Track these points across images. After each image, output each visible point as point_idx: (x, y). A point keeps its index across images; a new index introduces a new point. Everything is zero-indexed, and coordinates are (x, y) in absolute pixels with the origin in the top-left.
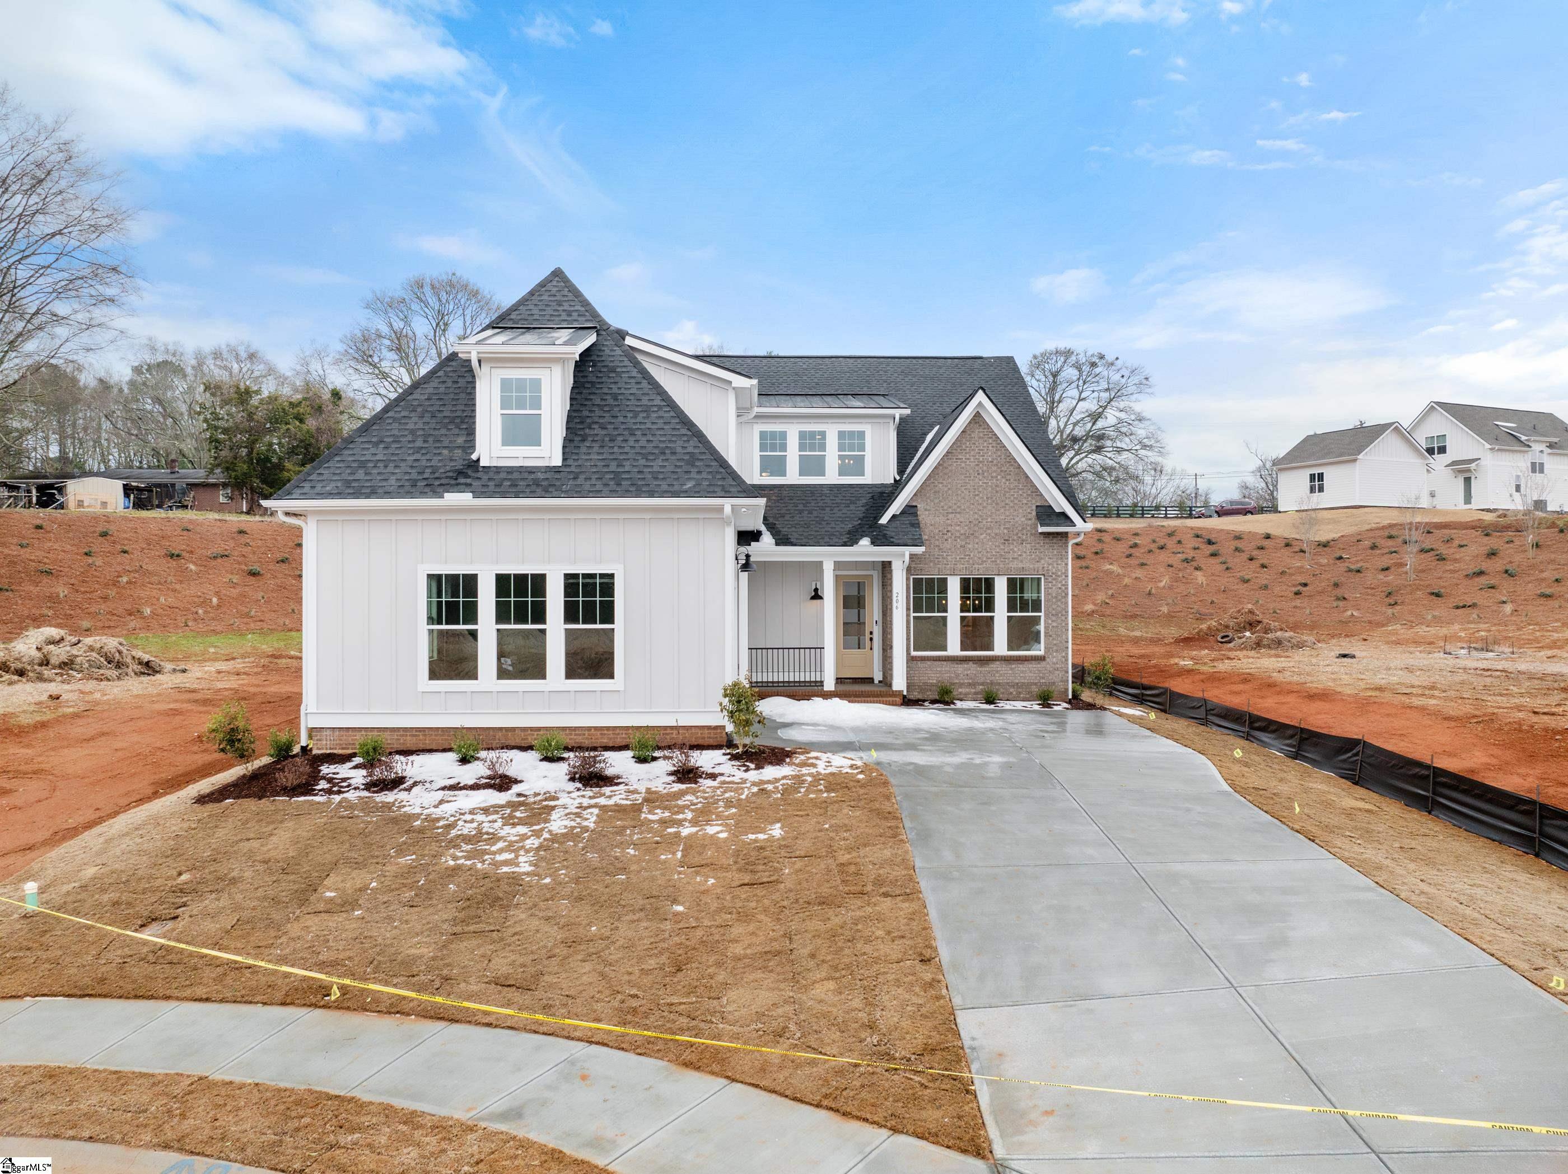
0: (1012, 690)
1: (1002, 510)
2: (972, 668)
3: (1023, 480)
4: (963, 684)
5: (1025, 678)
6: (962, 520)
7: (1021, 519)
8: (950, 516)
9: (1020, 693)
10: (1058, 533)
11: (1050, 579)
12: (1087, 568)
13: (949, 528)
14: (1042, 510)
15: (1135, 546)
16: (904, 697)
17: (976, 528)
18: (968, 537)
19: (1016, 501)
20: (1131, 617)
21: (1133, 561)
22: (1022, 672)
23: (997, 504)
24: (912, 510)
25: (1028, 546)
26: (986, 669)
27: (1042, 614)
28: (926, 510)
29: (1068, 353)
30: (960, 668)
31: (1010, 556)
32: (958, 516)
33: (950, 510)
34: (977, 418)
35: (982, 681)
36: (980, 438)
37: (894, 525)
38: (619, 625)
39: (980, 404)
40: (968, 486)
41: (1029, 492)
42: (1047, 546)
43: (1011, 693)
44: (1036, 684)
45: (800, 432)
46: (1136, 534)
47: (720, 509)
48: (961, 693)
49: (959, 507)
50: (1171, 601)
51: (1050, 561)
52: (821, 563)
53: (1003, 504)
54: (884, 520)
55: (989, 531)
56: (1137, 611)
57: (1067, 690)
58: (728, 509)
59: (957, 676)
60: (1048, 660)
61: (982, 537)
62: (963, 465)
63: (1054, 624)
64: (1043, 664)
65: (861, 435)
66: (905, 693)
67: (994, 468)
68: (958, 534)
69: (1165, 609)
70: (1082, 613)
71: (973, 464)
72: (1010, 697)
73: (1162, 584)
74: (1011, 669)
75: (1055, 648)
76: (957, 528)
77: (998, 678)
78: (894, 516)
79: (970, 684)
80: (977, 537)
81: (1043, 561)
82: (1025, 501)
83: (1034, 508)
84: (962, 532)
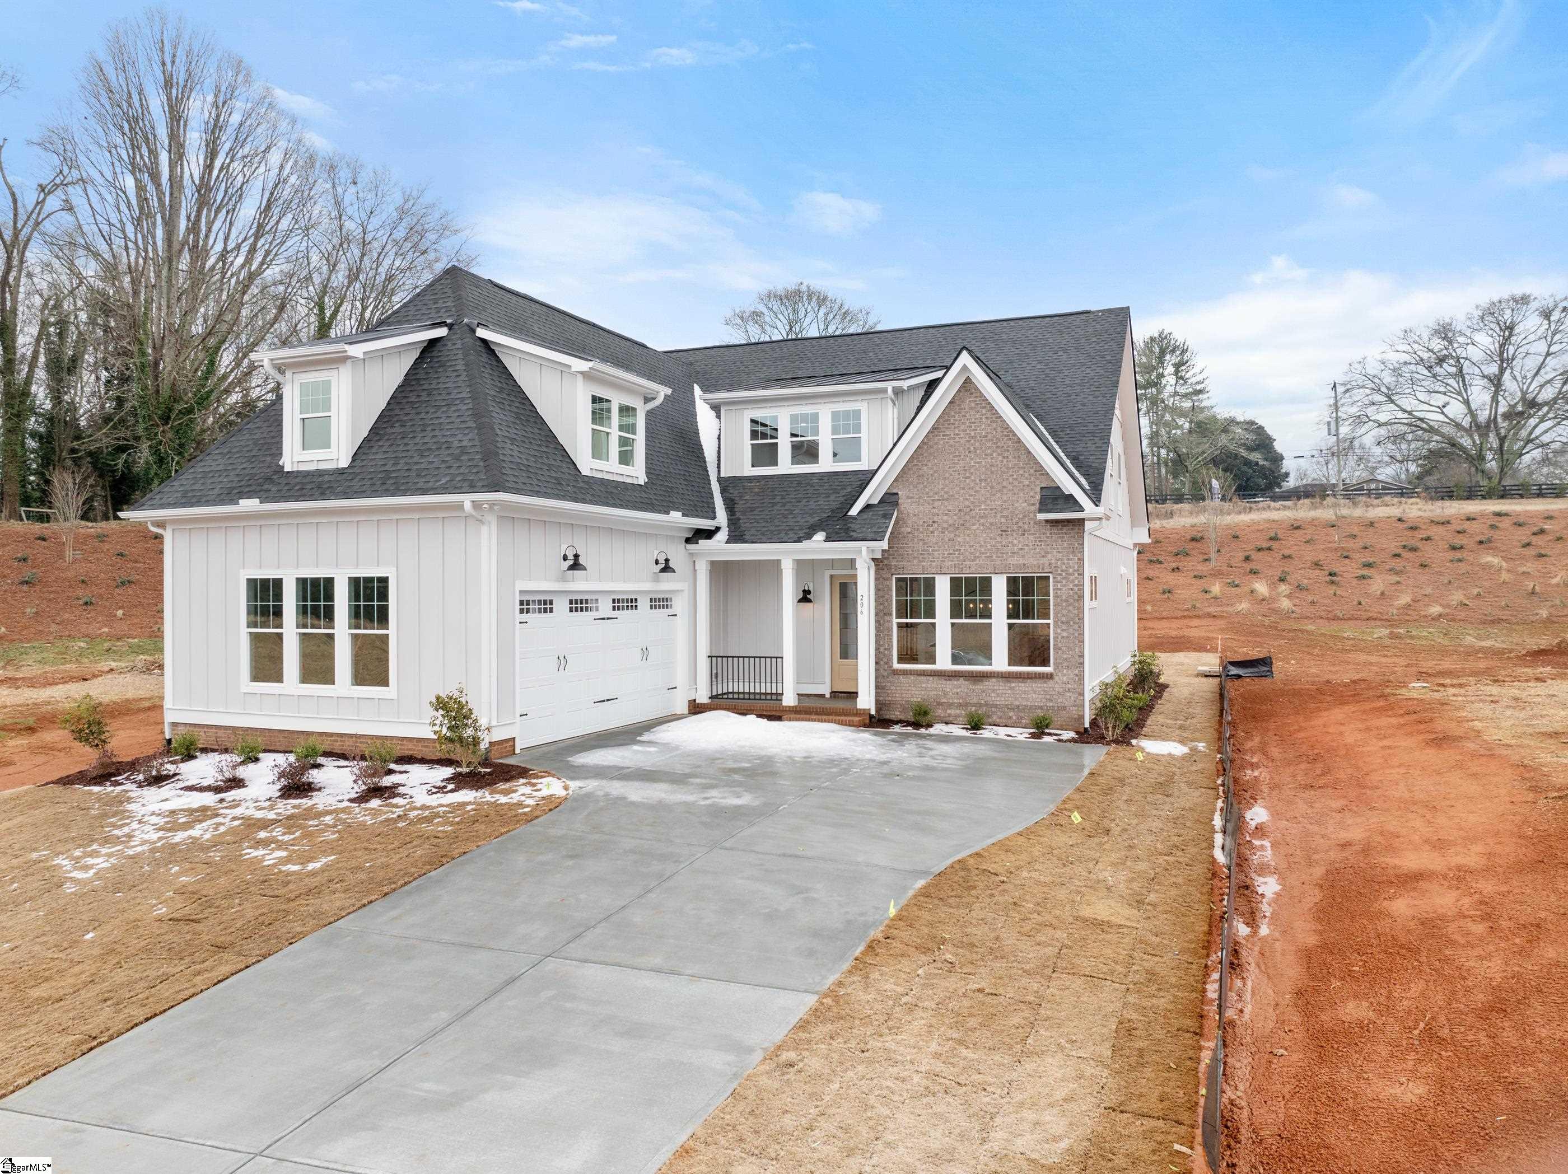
0: (1011, 714)
1: (998, 495)
2: (963, 686)
3: (1023, 457)
4: (952, 704)
5: (1027, 700)
6: (950, 508)
7: (1021, 505)
8: (937, 504)
9: (1021, 718)
10: (1069, 521)
11: (1059, 578)
12: (1460, 560)
13: (936, 519)
14: (1049, 493)
15: (1542, 531)
16: (871, 717)
17: (967, 517)
18: (958, 529)
19: (1016, 483)
20: (1493, 622)
21: (1531, 552)
22: (1025, 692)
23: (992, 487)
24: (893, 499)
25: (1031, 537)
26: (979, 687)
27: (1051, 621)
28: (908, 497)
29: (1524, 300)
30: (949, 685)
31: (1009, 549)
32: (946, 503)
33: (937, 497)
34: (968, 385)
35: (975, 701)
36: (971, 408)
37: (865, 516)
38: (392, 631)
39: (965, 368)
40: (958, 468)
41: (1032, 471)
42: (1054, 537)
43: (1010, 718)
44: (1041, 708)
45: (792, 415)
46: (1550, 518)
47: (460, 506)
48: (950, 715)
49: (946, 493)
50: (1558, 602)
51: (1059, 556)
52: (779, 562)
53: (999, 487)
54: (854, 511)
55: (982, 521)
56: (1504, 614)
57: (1082, 717)
58: (468, 506)
59: (946, 694)
60: (1056, 678)
61: (975, 527)
62: (951, 442)
63: (1065, 634)
64: (1050, 683)
65: (857, 414)
66: (873, 712)
67: (989, 444)
68: (945, 525)
69: (1544, 613)
70: (1425, 616)
71: (962, 441)
72: (1009, 722)
73: (1554, 581)
74: (1011, 688)
75: (1065, 664)
76: (945, 518)
77: (993, 698)
78: (868, 507)
79: (960, 705)
80: (968, 528)
81: (1049, 556)
82: (1027, 483)
83: (1038, 490)
84: (951, 522)
